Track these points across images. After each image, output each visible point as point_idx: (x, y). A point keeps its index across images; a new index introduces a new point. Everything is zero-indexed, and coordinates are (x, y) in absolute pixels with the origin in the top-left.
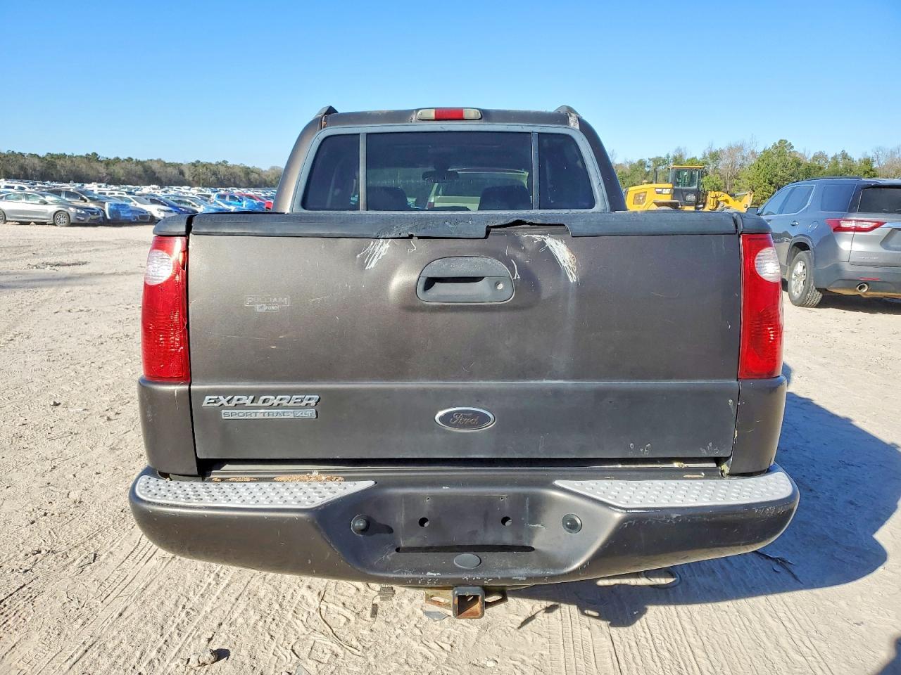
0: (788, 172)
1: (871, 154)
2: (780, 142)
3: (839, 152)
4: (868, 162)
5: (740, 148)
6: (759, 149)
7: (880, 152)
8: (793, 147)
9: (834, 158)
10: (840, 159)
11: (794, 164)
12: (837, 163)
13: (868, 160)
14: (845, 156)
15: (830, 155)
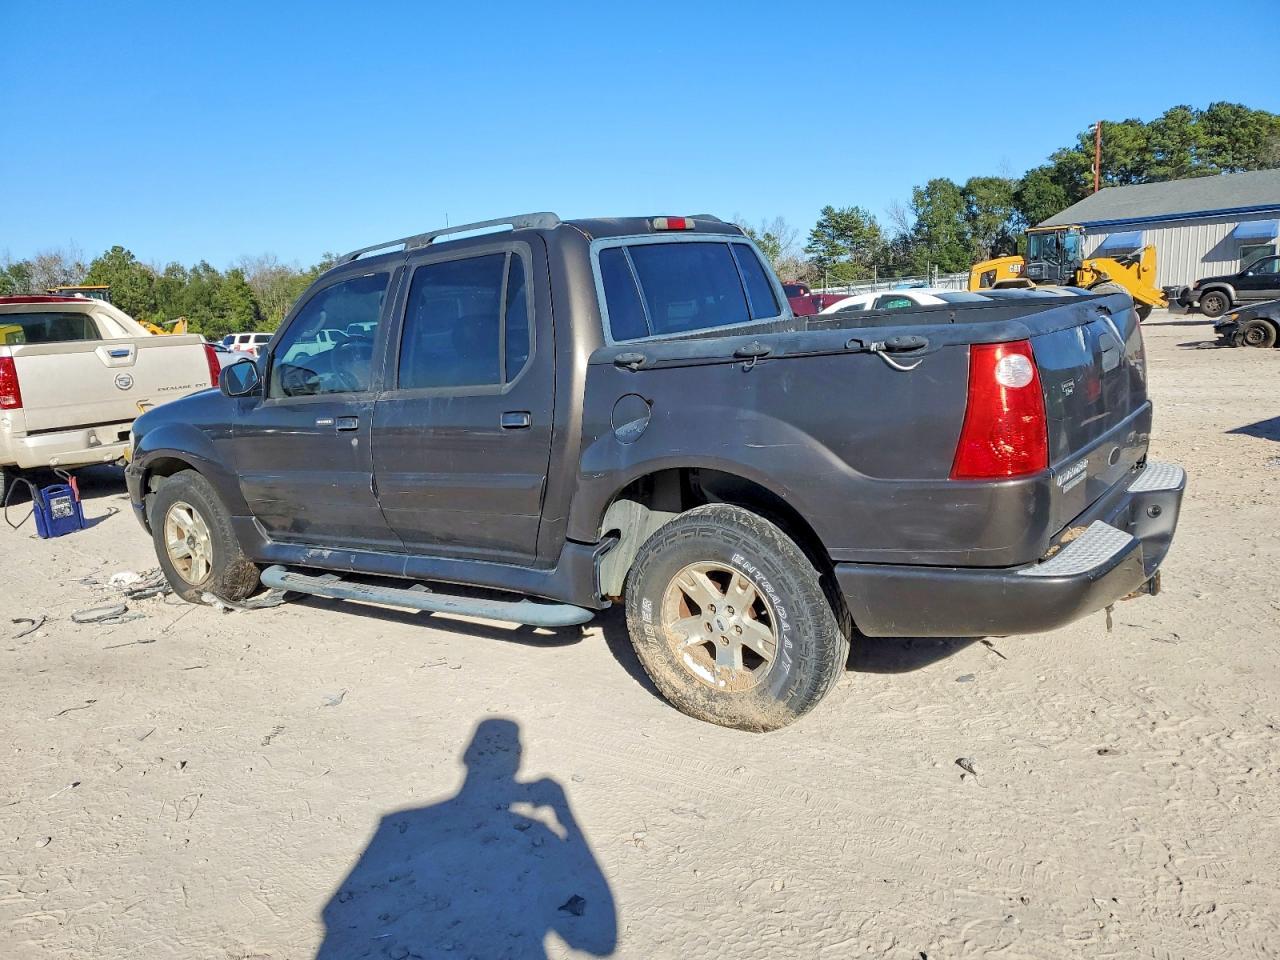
0: (140, 291)
1: (238, 265)
2: (114, 249)
3: (198, 264)
4: (237, 274)
5: (57, 260)
6: (87, 262)
7: (247, 262)
8: (133, 256)
9: (195, 270)
10: (201, 271)
11: (145, 280)
12: (199, 277)
13: (237, 271)
14: (207, 267)
15: (188, 268)
